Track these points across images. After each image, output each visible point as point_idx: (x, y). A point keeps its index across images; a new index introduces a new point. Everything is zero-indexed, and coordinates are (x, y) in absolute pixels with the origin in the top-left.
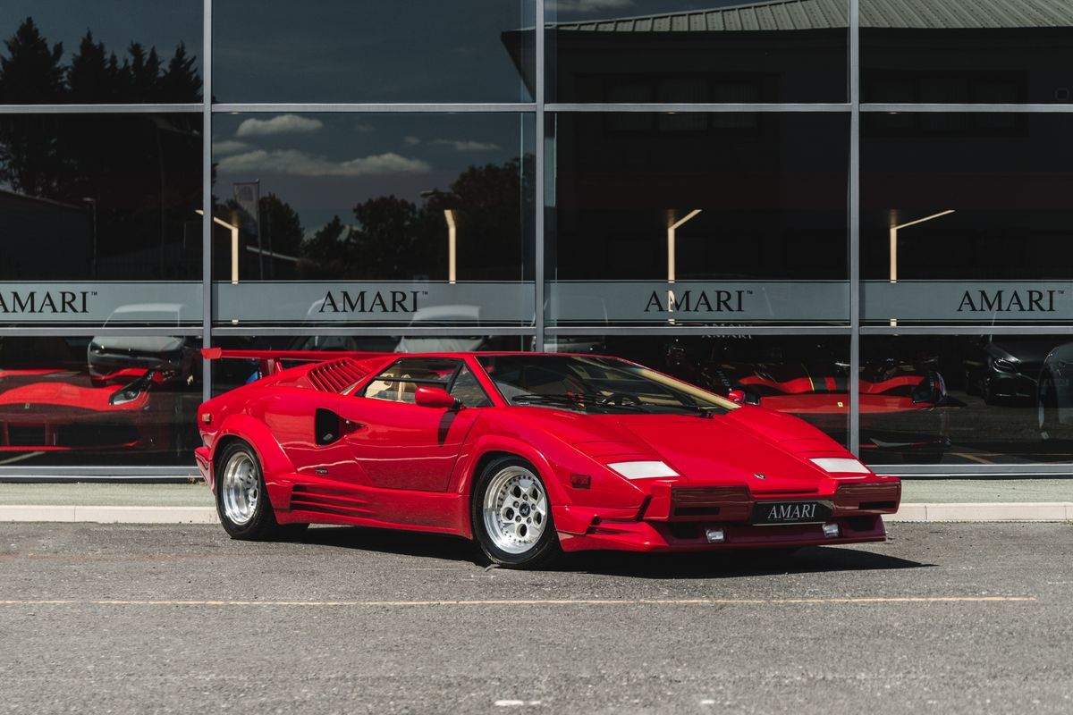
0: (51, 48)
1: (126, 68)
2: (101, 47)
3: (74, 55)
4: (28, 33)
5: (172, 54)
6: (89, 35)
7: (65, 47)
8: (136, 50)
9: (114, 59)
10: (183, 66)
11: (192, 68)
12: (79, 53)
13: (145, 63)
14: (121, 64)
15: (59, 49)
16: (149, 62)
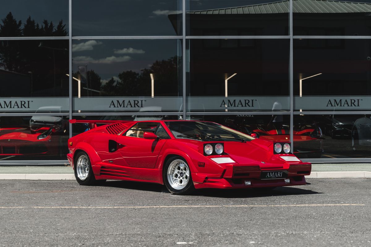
0: (18, 23)
1: (42, 28)
2: (34, 21)
3: (25, 24)
4: (10, 16)
5: (58, 24)
6: (30, 18)
7: (22, 22)
8: (46, 22)
9: (38, 25)
10: (61, 28)
11: (64, 29)
13: (48, 27)
14: (40, 27)
15: (20, 22)
16: (50, 26)
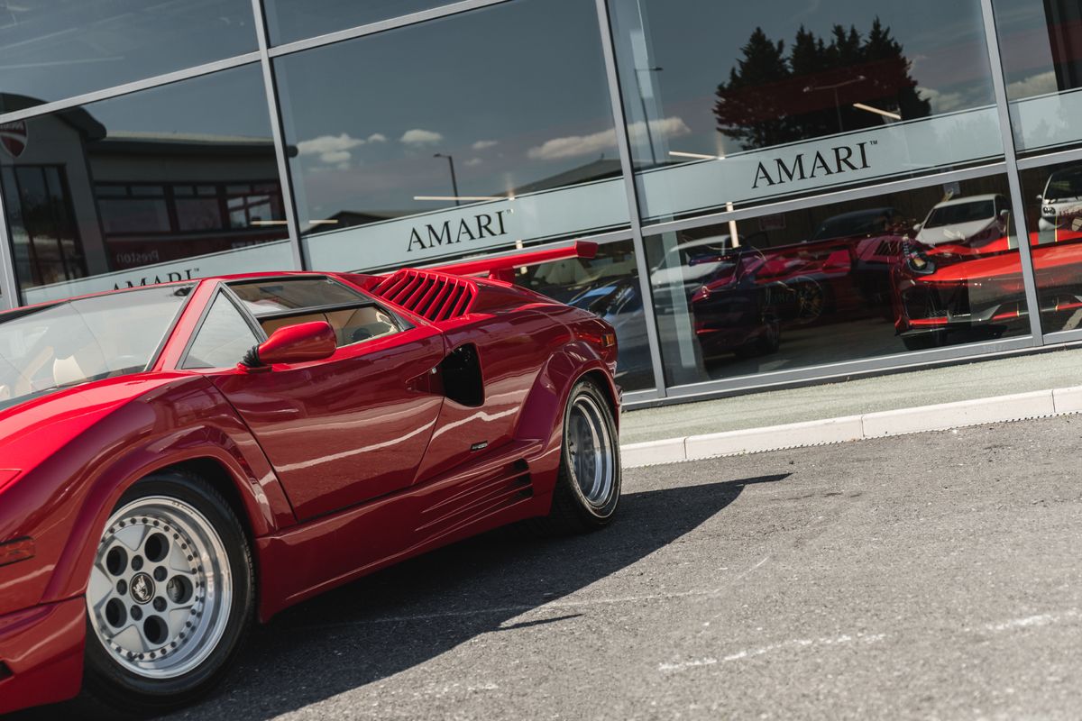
0: (776, 46)
1: (832, 47)
2: (811, 35)
3: (793, 47)
4: (758, 38)
5: (871, 28)
6: (802, 30)
7: (785, 42)
8: (839, 31)
9: (821, 42)
10: (881, 36)
11: (889, 37)
12: (796, 44)
14: (827, 44)
15: (781, 44)
16: (850, 38)
